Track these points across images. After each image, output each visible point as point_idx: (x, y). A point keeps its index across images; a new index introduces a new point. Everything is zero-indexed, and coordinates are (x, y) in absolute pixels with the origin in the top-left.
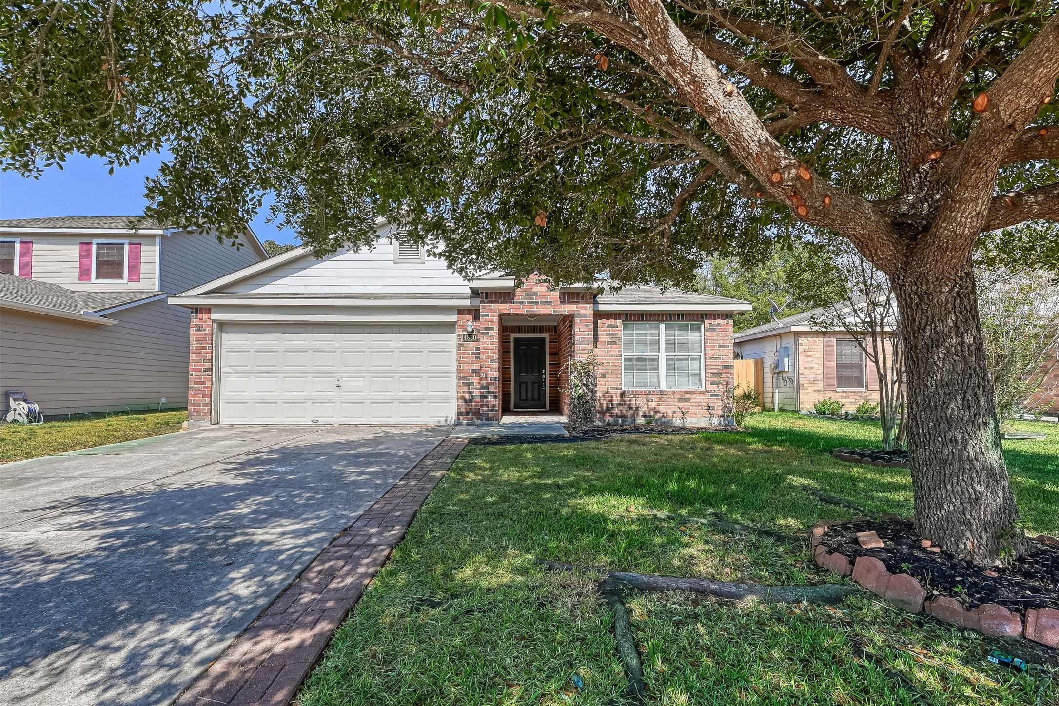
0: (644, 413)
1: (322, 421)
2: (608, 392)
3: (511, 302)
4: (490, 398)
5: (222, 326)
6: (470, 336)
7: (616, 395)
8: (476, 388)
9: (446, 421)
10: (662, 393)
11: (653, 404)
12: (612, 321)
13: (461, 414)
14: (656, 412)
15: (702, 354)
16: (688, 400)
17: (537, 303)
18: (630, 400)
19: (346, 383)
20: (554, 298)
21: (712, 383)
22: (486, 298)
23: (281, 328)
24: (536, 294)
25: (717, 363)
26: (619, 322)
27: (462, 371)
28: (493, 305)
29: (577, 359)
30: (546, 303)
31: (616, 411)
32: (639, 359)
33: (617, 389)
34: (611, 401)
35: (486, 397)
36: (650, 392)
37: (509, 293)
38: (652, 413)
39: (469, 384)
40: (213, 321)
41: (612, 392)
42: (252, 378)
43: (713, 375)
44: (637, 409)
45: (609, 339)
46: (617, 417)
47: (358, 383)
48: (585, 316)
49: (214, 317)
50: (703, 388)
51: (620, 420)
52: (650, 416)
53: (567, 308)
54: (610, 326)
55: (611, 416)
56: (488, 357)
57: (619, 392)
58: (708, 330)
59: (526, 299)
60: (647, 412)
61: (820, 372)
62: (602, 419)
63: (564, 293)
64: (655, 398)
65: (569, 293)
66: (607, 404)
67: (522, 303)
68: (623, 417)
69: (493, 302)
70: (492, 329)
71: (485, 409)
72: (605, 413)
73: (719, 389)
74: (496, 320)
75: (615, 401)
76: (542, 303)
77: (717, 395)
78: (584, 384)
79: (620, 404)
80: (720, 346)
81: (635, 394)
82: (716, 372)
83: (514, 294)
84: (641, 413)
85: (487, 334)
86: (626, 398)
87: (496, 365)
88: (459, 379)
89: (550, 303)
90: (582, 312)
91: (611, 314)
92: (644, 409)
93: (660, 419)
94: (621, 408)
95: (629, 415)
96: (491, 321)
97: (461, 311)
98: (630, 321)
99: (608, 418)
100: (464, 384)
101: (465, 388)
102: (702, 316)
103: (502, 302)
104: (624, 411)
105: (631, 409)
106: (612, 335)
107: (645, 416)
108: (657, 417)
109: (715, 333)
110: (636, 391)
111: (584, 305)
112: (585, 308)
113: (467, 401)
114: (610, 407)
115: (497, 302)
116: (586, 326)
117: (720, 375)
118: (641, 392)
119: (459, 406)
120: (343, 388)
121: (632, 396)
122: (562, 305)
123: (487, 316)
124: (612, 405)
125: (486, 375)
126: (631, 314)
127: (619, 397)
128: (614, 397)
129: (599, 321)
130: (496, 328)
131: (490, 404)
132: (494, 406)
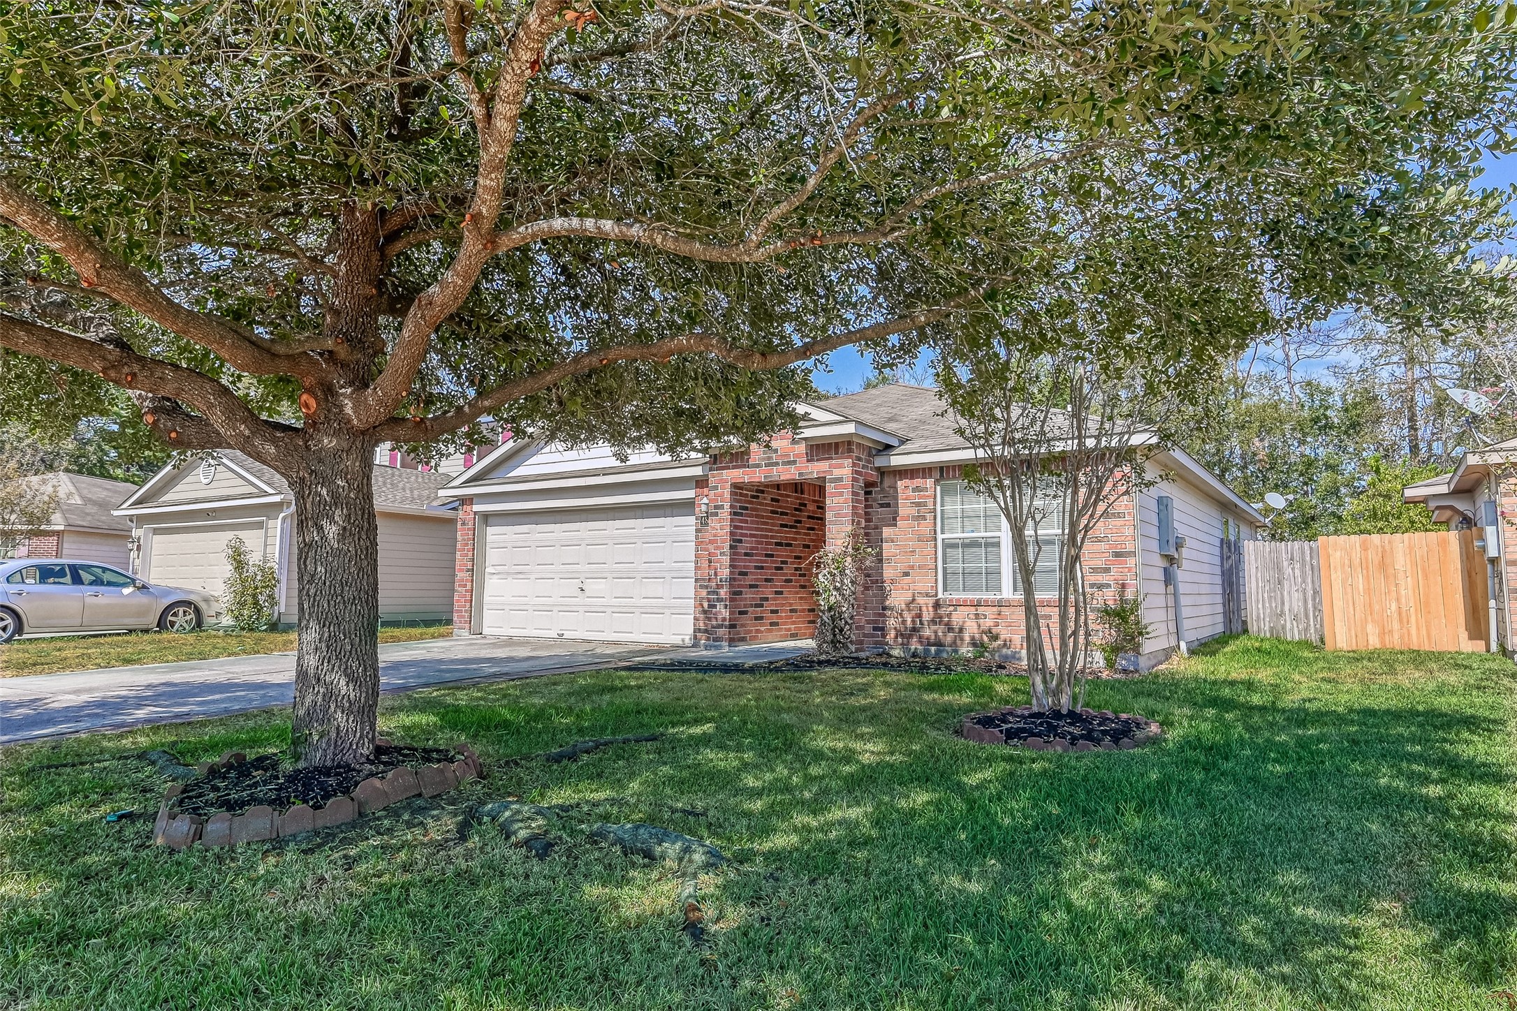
0: (973, 638)
1: (567, 635)
2: (914, 600)
3: (744, 466)
4: (720, 607)
5: (487, 518)
7: (926, 603)
10: (1000, 604)
11: (988, 623)
12: (918, 482)
13: (696, 631)
17: (777, 464)
18: (949, 615)
19: (591, 586)
20: (796, 456)
21: (1095, 585)
22: (716, 463)
23: (534, 518)
24: (775, 451)
25: (1103, 546)
26: (929, 482)
27: (698, 568)
28: (724, 472)
29: (829, 548)
30: (790, 463)
31: (927, 632)
32: (974, 544)
33: (927, 595)
34: (920, 616)
35: (715, 606)
36: (979, 601)
37: (743, 453)
38: (985, 639)
40: (475, 513)
41: (921, 600)
42: (510, 579)
44: (961, 630)
45: (913, 511)
46: (929, 644)
47: (601, 586)
48: (840, 479)
49: (476, 508)
51: (933, 649)
52: (983, 644)
53: (816, 469)
54: (916, 489)
55: (921, 643)
56: (717, 548)
57: (931, 601)
59: (764, 459)
60: (977, 636)
62: (904, 646)
63: (812, 446)
64: (990, 612)
65: (818, 446)
66: (913, 622)
67: (758, 466)
68: (939, 644)
69: (723, 469)
70: (722, 507)
71: (714, 623)
72: (910, 636)
74: (727, 493)
75: (927, 616)
76: (784, 463)
78: (836, 589)
79: (933, 622)
81: (957, 605)
82: (1099, 563)
83: (749, 454)
84: (967, 639)
85: (716, 514)
86: (941, 611)
87: (727, 560)
88: (696, 580)
89: (794, 462)
90: (837, 473)
91: (917, 470)
92: (971, 628)
93: (999, 647)
94: (935, 628)
95: (948, 641)
96: (722, 495)
97: (698, 483)
98: (948, 478)
99: (915, 645)
100: (701, 587)
103: (734, 467)
104: (940, 634)
105: (950, 629)
106: (918, 504)
107: (973, 643)
108: (996, 644)
110: (958, 600)
111: (840, 461)
112: (841, 466)
113: (705, 612)
114: (918, 625)
115: (728, 468)
116: (841, 494)
117: (1107, 570)
118: (965, 601)
119: (696, 619)
120: (587, 593)
121: (951, 608)
122: (809, 464)
123: (716, 488)
124: (921, 623)
125: (716, 574)
126: (948, 467)
127: (931, 609)
128: (924, 609)
129: (899, 483)
130: (727, 506)
131: (720, 617)
132: (724, 619)
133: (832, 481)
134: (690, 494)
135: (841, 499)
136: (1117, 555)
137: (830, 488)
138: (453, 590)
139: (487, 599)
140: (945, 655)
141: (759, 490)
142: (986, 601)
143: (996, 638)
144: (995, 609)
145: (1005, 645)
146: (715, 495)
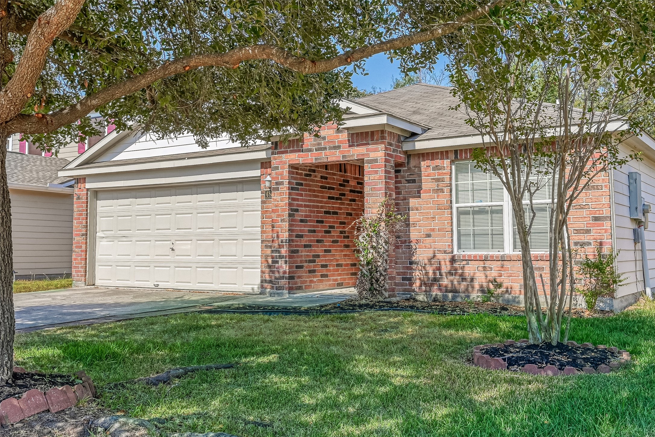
0: (481, 286)
1: (162, 285)
2: (434, 256)
3: (299, 151)
4: (281, 262)
5: (96, 193)
10: (503, 259)
11: (493, 274)
12: (438, 162)
13: (265, 281)
14: (500, 286)
17: (325, 149)
18: (463, 268)
19: (181, 247)
20: (340, 142)
21: (578, 244)
22: (276, 148)
23: (133, 193)
25: (585, 212)
26: (446, 162)
28: (284, 155)
29: (367, 215)
30: (335, 148)
31: (445, 282)
32: (481, 211)
33: (445, 252)
34: (439, 269)
35: (277, 262)
36: (486, 256)
37: (298, 140)
38: (491, 286)
40: (88, 190)
41: (440, 256)
42: (115, 242)
43: (580, 231)
44: (472, 280)
45: (434, 185)
46: (447, 291)
47: (188, 246)
48: (376, 160)
49: (88, 186)
51: (450, 295)
52: (490, 291)
53: (356, 153)
54: (436, 168)
55: (440, 290)
56: (279, 216)
57: (448, 257)
59: (315, 145)
60: (485, 284)
62: (427, 293)
63: (353, 134)
64: (495, 265)
65: (357, 134)
66: (434, 273)
67: (310, 150)
68: (455, 291)
69: (283, 153)
70: (282, 183)
71: (277, 275)
72: (432, 285)
74: (286, 172)
75: (445, 269)
76: (330, 148)
78: (373, 247)
79: (450, 273)
81: (469, 260)
82: (582, 225)
83: (303, 140)
84: (477, 286)
85: (277, 189)
86: (456, 265)
87: (286, 225)
88: (263, 242)
89: (339, 147)
90: (372, 155)
91: (437, 153)
92: (480, 279)
93: (503, 294)
94: (451, 278)
95: (460, 288)
96: (282, 174)
97: (263, 164)
98: (462, 159)
99: (435, 292)
101: (268, 252)
103: (292, 152)
104: (456, 283)
105: (464, 279)
106: (438, 180)
107: (482, 290)
108: (499, 291)
110: (470, 256)
111: (374, 146)
112: (376, 150)
113: (270, 267)
114: (438, 276)
115: (286, 152)
116: (376, 172)
117: (588, 231)
118: (475, 256)
119: (263, 272)
120: (177, 252)
121: (464, 262)
122: (351, 149)
123: (277, 168)
124: (441, 274)
125: (278, 237)
126: (461, 150)
127: (448, 263)
128: (443, 263)
129: (422, 163)
130: (286, 182)
131: (281, 270)
132: (285, 272)
133: (370, 162)
134: (257, 173)
135: (377, 176)
136: (596, 219)
137: (367, 168)
138: (71, 250)
139: (98, 257)
140: (459, 300)
141: (312, 169)
142: (492, 256)
144: (499, 263)
145: (507, 291)
146: (276, 174)
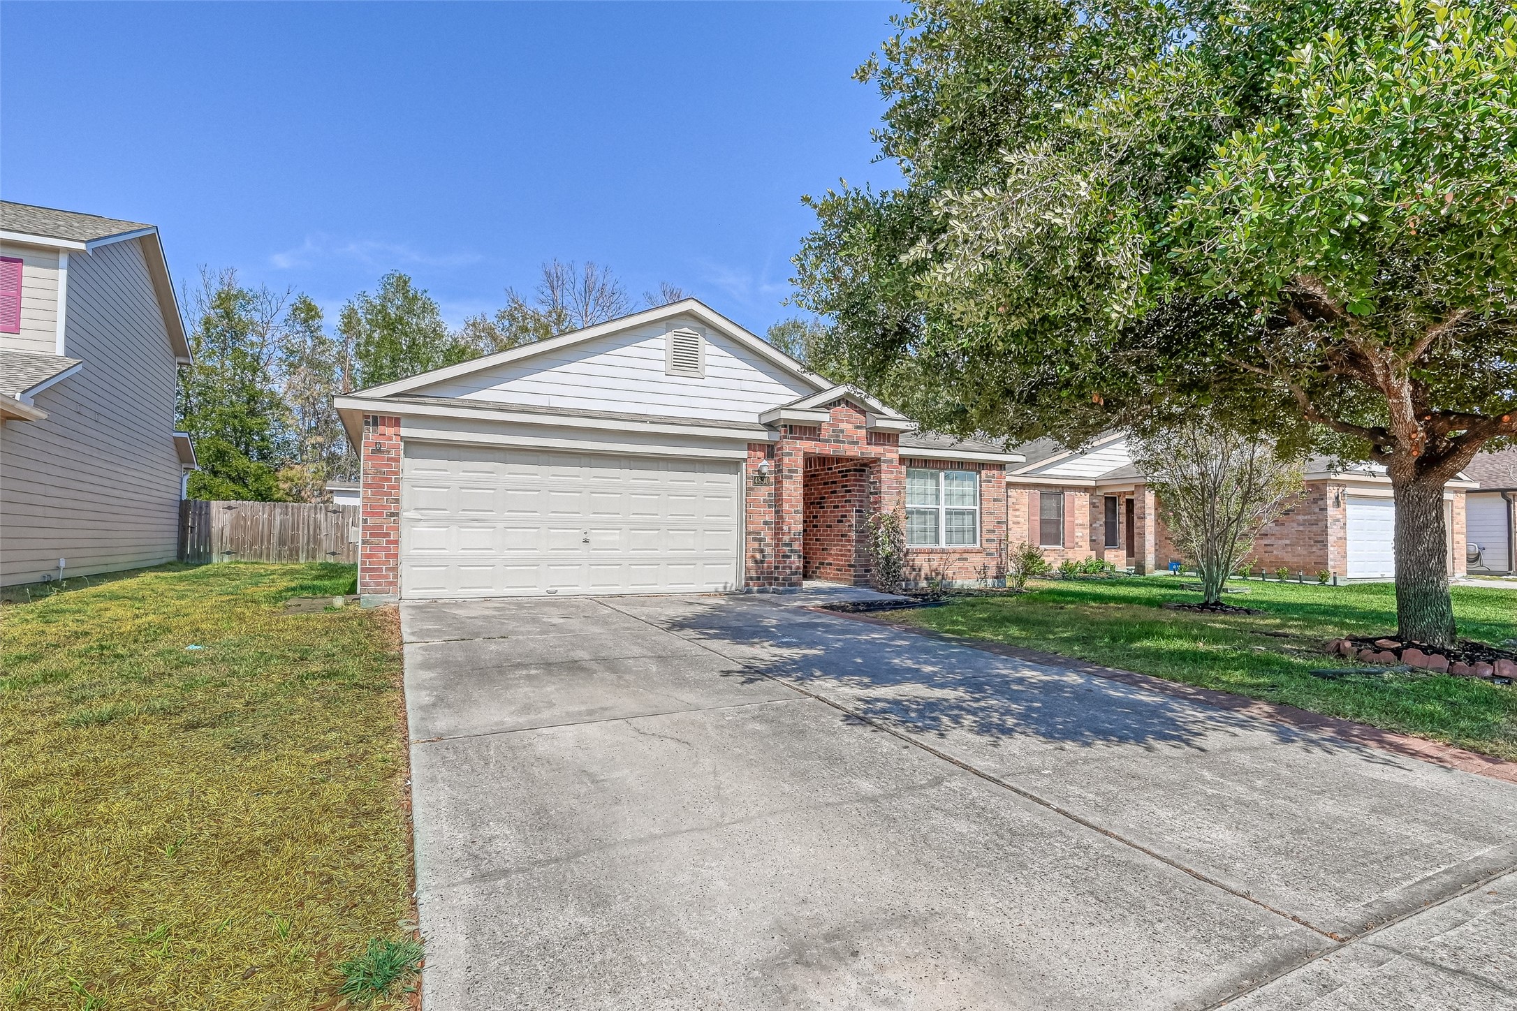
0: (926, 575)
1: (562, 591)
3: (816, 440)
4: (794, 558)
6: (762, 478)
8: (768, 545)
9: (725, 588)
10: (943, 552)
11: (935, 564)
13: (751, 578)
15: (977, 508)
16: (966, 559)
17: (844, 442)
18: (913, 560)
19: (596, 537)
20: (858, 438)
21: (987, 540)
22: (791, 433)
23: (501, 455)
24: (842, 431)
25: (992, 518)
27: (752, 523)
28: (798, 442)
29: (884, 512)
30: (853, 443)
32: (919, 512)
35: (789, 557)
36: (931, 550)
37: (815, 428)
39: (760, 540)
42: (454, 528)
43: (989, 531)
44: (920, 570)
47: (614, 537)
48: (892, 461)
49: (404, 432)
50: (978, 546)
52: (932, 579)
53: (874, 451)
56: (792, 506)
58: (985, 481)
59: (832, 436)
60: (928, 573)
61: (1026, 527)
63: (871, 433)
64: (937, 556)
65: (876, 434)
67: (828, 441)
69: (797, 438)
70: (796, 472)
73: (992, 547)
74: (801, 461)
76: (849, 443)
77: (991, 554)
80: (995, 500)
81: (918, 553)
83: (820, 430)
85: (791, 477)
87: (800, 517)
88: (748, 534)
89: (857, 443)
90: (889, 456)
92: (925, 570)
93: (941, 581)
95: (912, 578)
96: (796, 461)
97: (752, 446)
98: (913, 467)
100: (754, 539)
101: (756, 545)
102: (980, 466)
103: (808, 439)
104: (907, 573)
105: (914, 570)
107: (927, 579)
108: (938, 579)
109: (990, 485)
110: (919, 550)
111: (890, 448)
112: (892, 452)
115: (801, 439)
116: (892, 472)
117: (994, 531)
118: (922, 550)
119: (747, 568)
120: (592, 544)
121: (915, 555)
122: (869, 447)
123: (790, 454)
130: (801, 471)
132: (798, 568)
133: (885, 461)
134: (744, 454)
135: (893, 476)
136: (999, 523)
137: (884, 466)
141: (823, 460)
143: (937, 574)
146: (789, 460)
